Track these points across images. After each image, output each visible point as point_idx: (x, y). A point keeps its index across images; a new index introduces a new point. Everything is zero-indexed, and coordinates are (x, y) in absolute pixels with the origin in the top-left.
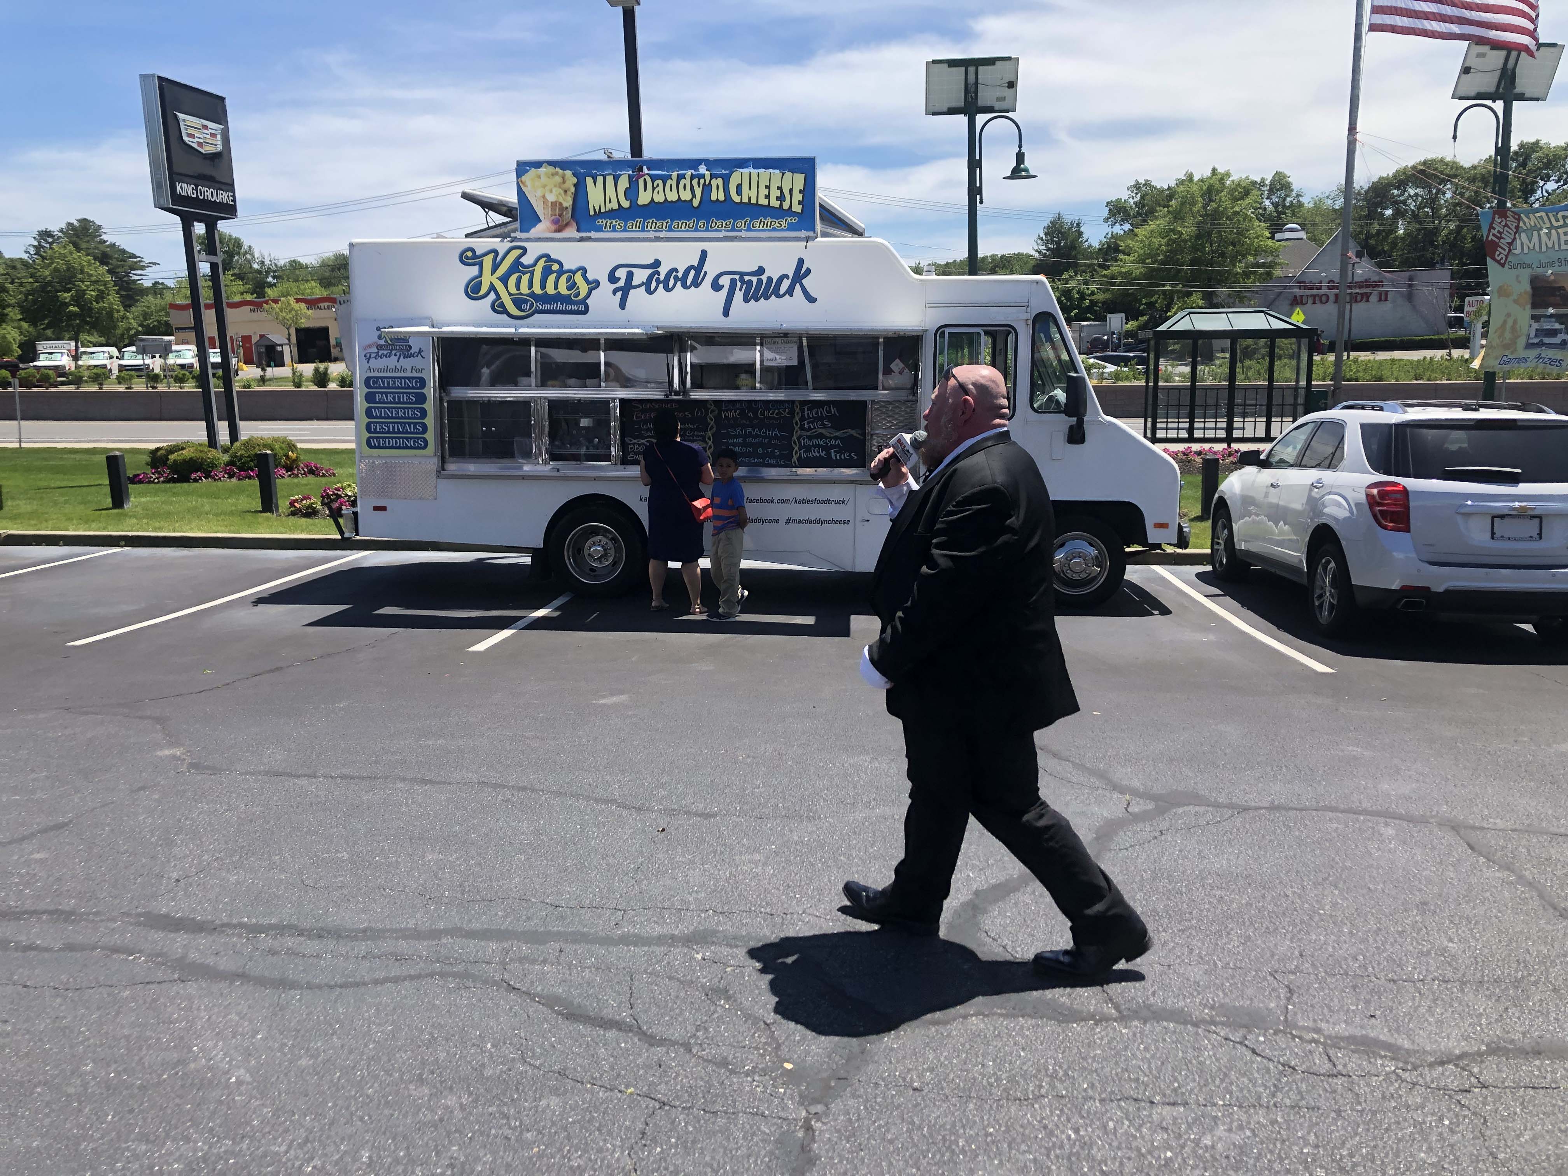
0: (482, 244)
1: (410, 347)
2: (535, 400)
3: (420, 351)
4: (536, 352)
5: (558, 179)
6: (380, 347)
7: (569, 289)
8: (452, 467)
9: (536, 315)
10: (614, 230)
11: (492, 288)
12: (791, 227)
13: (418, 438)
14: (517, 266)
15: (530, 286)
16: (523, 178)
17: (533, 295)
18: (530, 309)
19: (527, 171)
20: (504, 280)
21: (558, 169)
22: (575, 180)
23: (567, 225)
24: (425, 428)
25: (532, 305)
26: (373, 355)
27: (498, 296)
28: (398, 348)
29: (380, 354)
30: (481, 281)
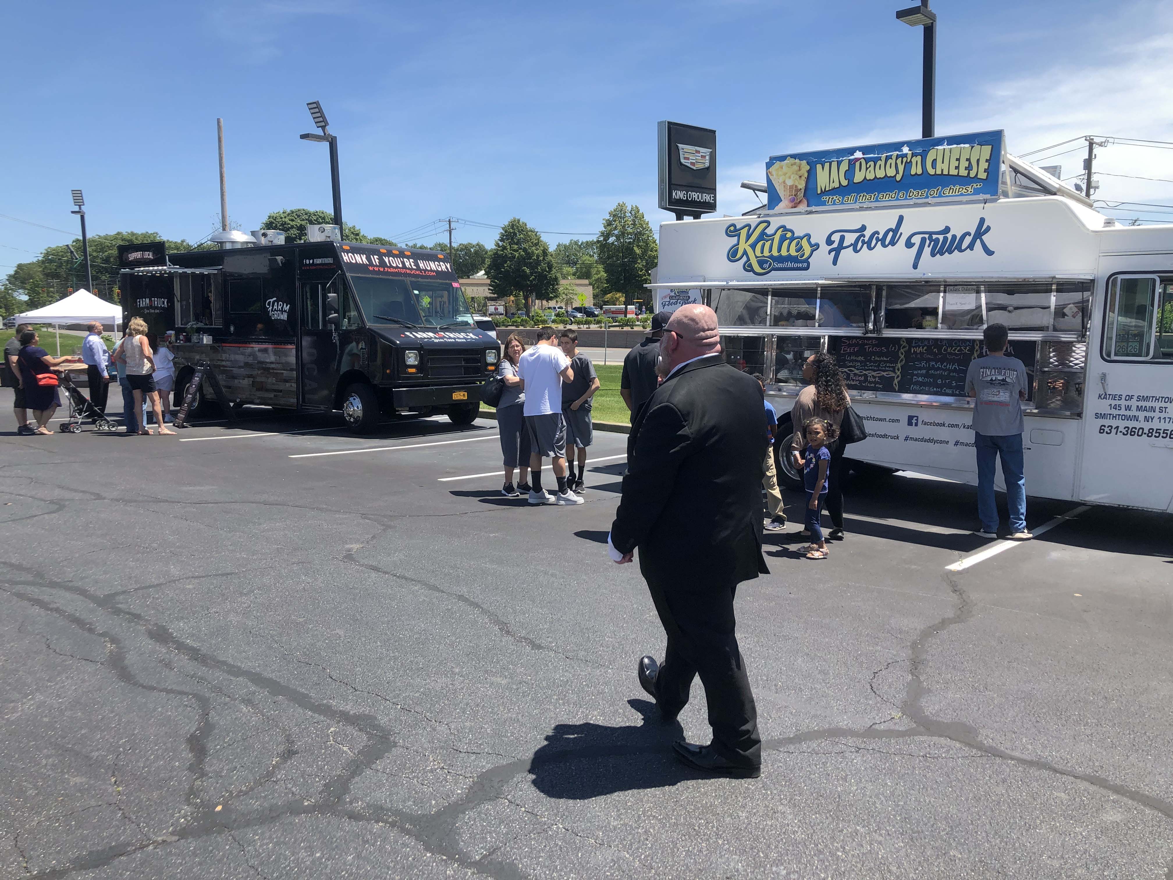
0: (740, 221)
1: (688, 297)
2: (768, 336)
3: (695, 300)
4: (772, 299)
5: (796, 168)
6: (671, 297)
7: (797, 251)
9: (773, 272)
10: (834, 204)
12: (977, 192)
15: (770, 250)
16: (771, 168)
17: (771, 257)
18: (769, 267)
19: (775, 164)
20: (753, 246)
21: (797, 161)
22: (808, 168)
23: (800, 202)
25: (770, 264)
26: (667, 303)
27: (748, 259)
28: (682, 298)
29: (671, 302)
30: (738, 248)
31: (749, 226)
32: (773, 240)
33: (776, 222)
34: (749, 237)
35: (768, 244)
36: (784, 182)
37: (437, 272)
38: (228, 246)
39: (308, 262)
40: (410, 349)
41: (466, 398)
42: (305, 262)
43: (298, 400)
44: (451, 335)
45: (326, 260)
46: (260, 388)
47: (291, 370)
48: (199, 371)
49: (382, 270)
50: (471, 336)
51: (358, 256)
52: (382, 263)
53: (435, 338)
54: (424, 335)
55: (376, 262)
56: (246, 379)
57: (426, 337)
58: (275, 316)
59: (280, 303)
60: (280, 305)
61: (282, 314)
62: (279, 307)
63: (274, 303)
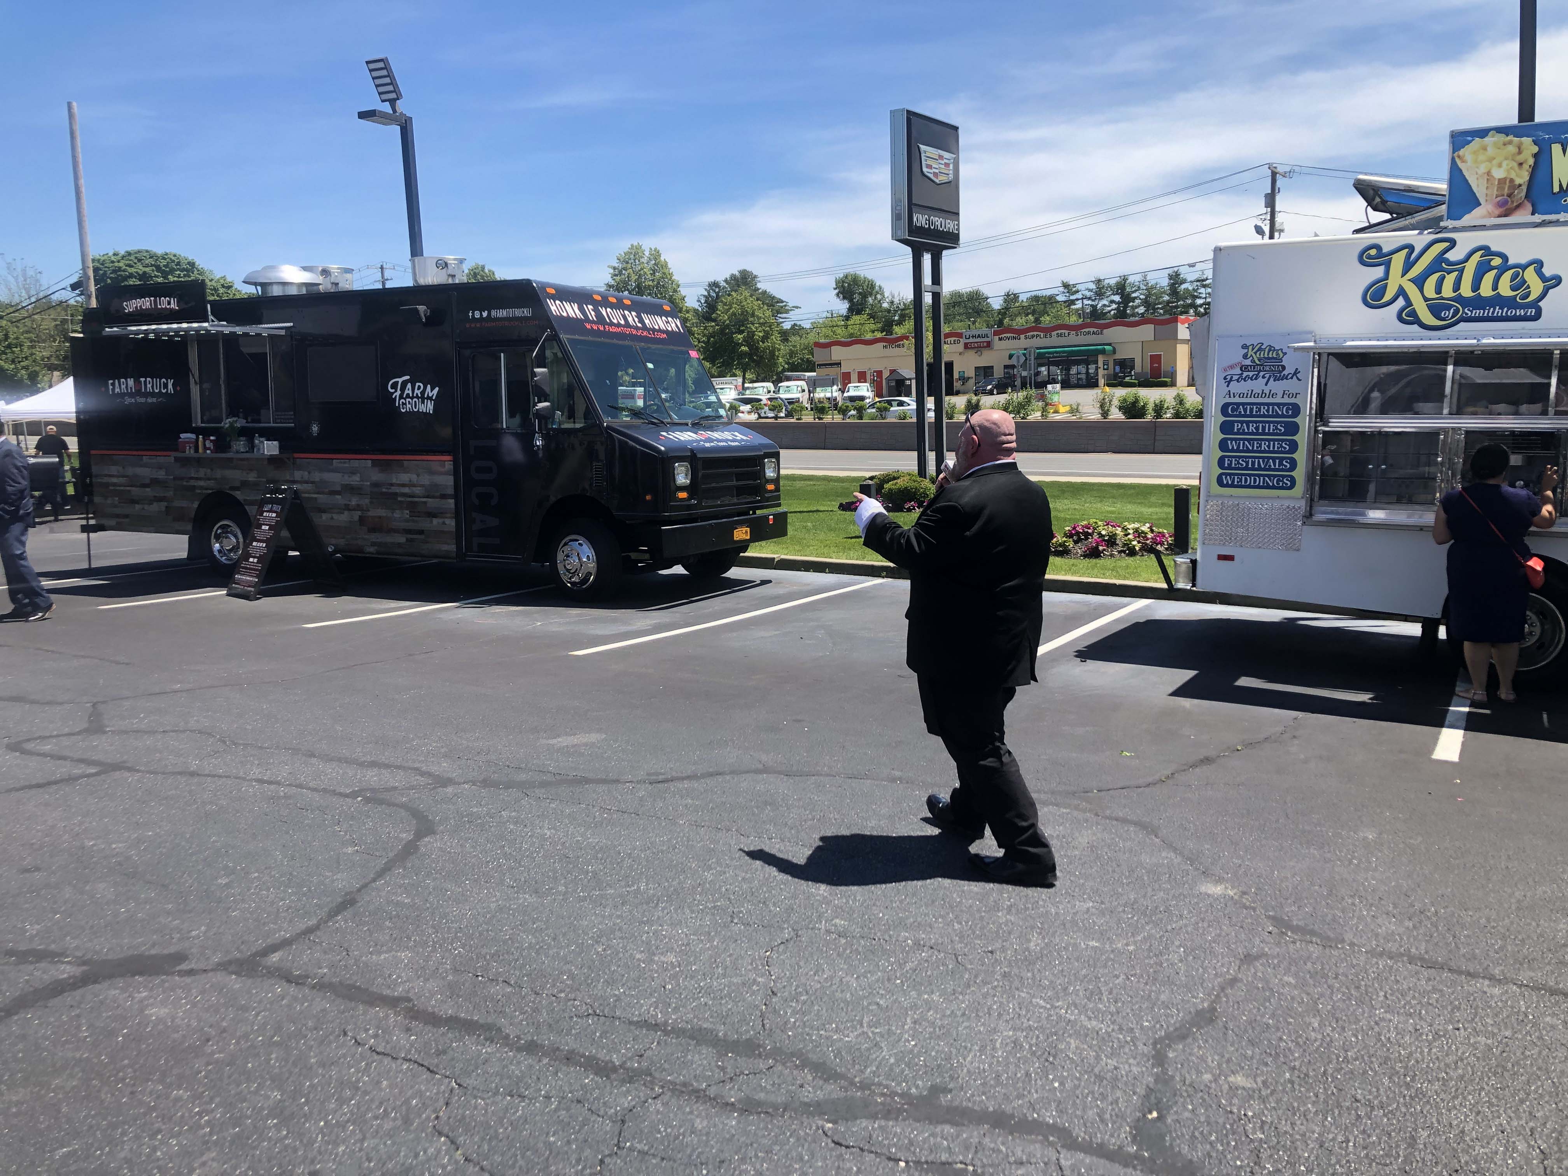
0: (1389, 239)
1: (1284, 368)
2: (1445, 430)
3: (1296, 372)
4: (1454, 369)
5: (1511, 150)
6: (1244, 368)
7: (1513, 289)
8: (1324, 512)
9: (1462, 325)
11: (1401, 292)
13: (1283, 476)
14: (1439, 265)
15: (1456, 288)
16: (1460, 152)
17: (1459, 299)
18: (1453, 317)
19: (1470, 144)
20: (1420, 281)
21: (1511, 137)
22: (1536, 149)
23: (1518, 207)
24: (1294, 464)
25: (1457, 311)
26: (1235, 377)
27: (1409, 303)
28: (1267, 369)
29: (1244, 376)
30: (1386, 285)
31: (1411, 248)
32: (1461, 271)
33: (1466, 242)
34: (1408, 266)
35: (1450, 279)
36: (1489, 173)
37: (665, 331)
38: (276, 291)
39: (477, 315)
40: (681, 459)
41: (748, 537)
42: (470, 314)
43: (459, 548)
44: (716, 435)
45: (518, 312)
46: (377, 527)
47: (444, 497)
48: (272, 501)
49: (602, 328)
50: (739, 437)
51: (567, 306)
52: (600, 318)
53: (702, 440)
54: (686, 436)
55: (592, 315)
56: (346, 512)
57: (690, 438)
58: (408, 406)
59: (417, 384)
60: (419, 388)
61: (423, 402)
62: (416, 391)
63: (404, 384)
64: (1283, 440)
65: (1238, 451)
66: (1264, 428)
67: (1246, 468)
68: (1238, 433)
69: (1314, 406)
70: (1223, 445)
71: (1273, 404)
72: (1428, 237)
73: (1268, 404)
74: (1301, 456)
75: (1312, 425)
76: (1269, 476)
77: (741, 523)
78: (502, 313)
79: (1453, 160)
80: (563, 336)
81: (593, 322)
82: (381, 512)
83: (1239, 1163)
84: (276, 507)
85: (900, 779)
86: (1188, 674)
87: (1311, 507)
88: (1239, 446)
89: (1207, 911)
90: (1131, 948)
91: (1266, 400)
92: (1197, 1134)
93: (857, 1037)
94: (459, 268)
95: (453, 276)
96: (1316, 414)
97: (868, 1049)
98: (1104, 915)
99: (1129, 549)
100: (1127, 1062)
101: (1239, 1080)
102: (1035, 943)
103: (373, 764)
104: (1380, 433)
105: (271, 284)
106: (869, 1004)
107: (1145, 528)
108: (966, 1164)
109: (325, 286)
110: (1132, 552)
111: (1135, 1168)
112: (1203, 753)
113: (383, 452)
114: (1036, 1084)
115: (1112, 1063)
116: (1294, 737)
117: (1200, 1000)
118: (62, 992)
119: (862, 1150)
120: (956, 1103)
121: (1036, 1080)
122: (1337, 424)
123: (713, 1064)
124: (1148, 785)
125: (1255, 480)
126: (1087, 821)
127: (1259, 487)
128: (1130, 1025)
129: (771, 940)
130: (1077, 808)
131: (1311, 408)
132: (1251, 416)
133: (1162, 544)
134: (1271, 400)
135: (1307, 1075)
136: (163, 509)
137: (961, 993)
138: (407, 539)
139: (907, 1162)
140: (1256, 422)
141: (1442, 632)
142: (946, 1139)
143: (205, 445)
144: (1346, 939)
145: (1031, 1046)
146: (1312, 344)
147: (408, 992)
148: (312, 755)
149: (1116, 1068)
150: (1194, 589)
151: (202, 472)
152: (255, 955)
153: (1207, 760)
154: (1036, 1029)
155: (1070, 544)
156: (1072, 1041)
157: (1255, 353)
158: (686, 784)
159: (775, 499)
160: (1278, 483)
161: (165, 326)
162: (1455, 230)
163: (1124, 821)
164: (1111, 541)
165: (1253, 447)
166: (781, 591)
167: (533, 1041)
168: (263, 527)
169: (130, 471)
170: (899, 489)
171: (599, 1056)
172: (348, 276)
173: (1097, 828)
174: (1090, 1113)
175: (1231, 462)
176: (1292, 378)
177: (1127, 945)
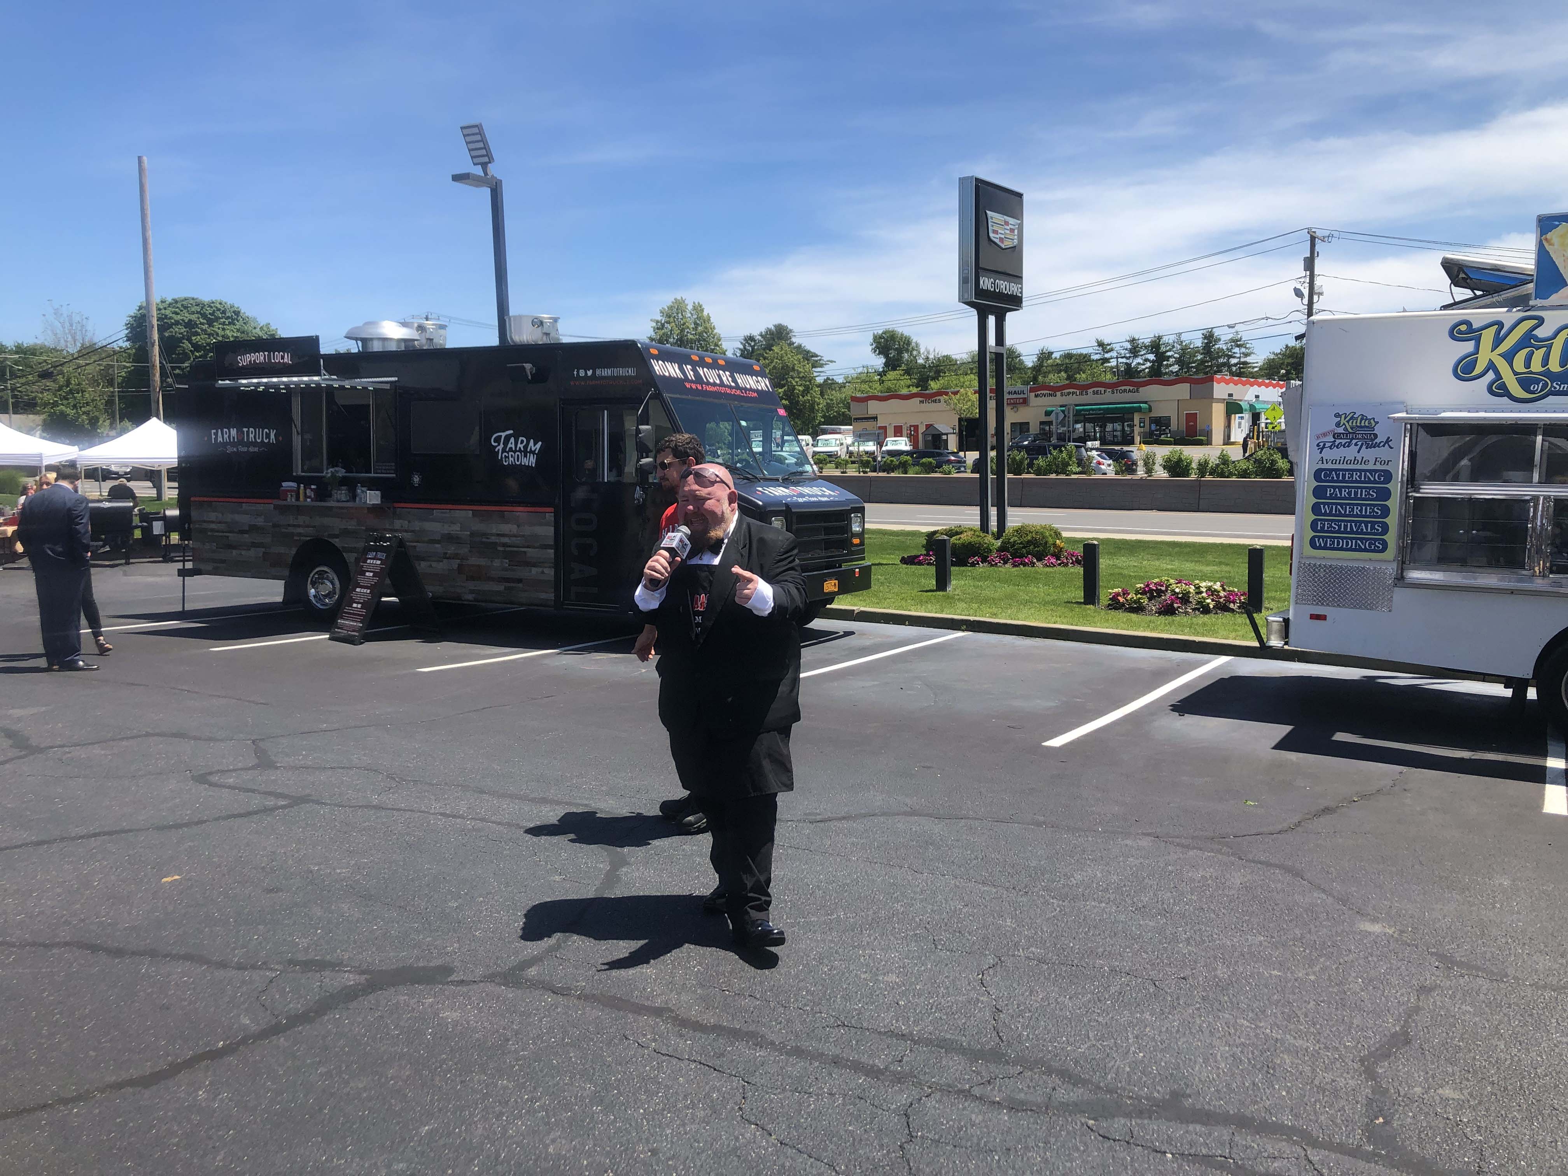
0: (1479, 315)
1: (1376, 436)
2: (1535, 498)
3: (1388, 441)
4: (1543, 440)
6: (1337, 436)
8: (1416, 575)
9: (1551, 398)
11: (1491, 366)
13: (1375, 540)
14: (1528, 341)
15: (1545, 361)
16: (1549, 235)
17: (1548, 374)
18: (1542, 390)
19: (1558, 226)
20: (1509, 357)
24: (1385, 529)
25: (1545, 385)
26: (1328, 445)
27: (1499, 376)
28: (1360, 436)
29: (1336, 443)
30: (1476, 359)
31: (1500, 325)
32: (1550, 347)
33: (1553, 320)
34: (1498, 341)
35: (1539, 355)
37: (757, 391)
38: (377, 347)
39: (582, 373)
40: (777, 513)
41: (836, 590)
42: (575, 373)
43: (557, 596)
44: (806, 490)
45: (622, 372)
46: (477, 574)
47: (546, 547)
48: (376, 549)
49: (700, 388)
50: (828, 492)
51: (668, 365)
52: (698, 379)
53: (794, 496)
54: (779, 492)
55: (691, 375)
56: (445, 561)
57: (784, 494)
58: (511, 459)
59: (521, 438)
60: (522, 442)
61: (526, 456)
62: (519, 445)
63: (507, 439)
64: (1375, 505)
65: (1330, 514)
66: (1356, 494)
67: (1339, 532)
68: (1331, 498)
69: (1405, 473)
70: (1316, 509)
71: (1365, 471)
72: (1516, 314)
73: (1360, 471)
74: (1393, 520)
75: (1404, 490)
76: (1361, 539)
77: (830, 576)
78: (607, 372)
79: (1541, 241)
80: (666, 395)
81: (692, 381)
82: (482, 562)
83: (1466, 1159)
84: (383, 555)
85: (1044, 823)
86: (1284, 730)
87: (1402, 569)
88: (1331, 510)
89: (1372, 947)
90: (1312, 978)
91: (1358, 467)
92: (1422, 1136)
93: (1089, 1048)
94: (553, 327)
95: (547, 334)
96: (1407, 480)
97: (1104, 1059)
98: (1277, 948)
99: (1203, 607)
100: (1341, 1076)
101: (1447, 1092)
102: (1222, 972)
103: (544, 801)
104: (1471, 499)
105: (372, 339)
106: (1090, 1021)
107: (1217, 586)
108: (1225, 1157)
109: (421, 343)
110: (1206, 610)
111: (1376, 1163)
112: (1323, 803)
113: (481, 502)
114: (1265, 1093)
115: (1329, 1077)
116: (1405, 790)
117: (1391, 1025)
118: (356, 997)
119: (1128, 1143)
120: (1198, 1107)
121: (1264, 1089)
122: (1432, 490)
123: (968, 1069)
124: (1279, 832)
125: (1347, 543)
126: (1233, 864)
127: (1351, 550)
128: (1334, 1044)
129: (979, 965)
130: (1219, 851)
131: (1403, 475)
132: (1344, 481)
133: (1234, 602)
134: (1363, 467)
135: (1506, 1089)
136: (261, 555)
137: (1169, 1013)
138: (506, 588)
139: (1172, 1154)
140: (1348, 487)
141: (1532, 693)
142: (1200, 1136)
143: (305, 493)
144: (1509, 974)
145: (1248, 1059)
146: (1403, 415)
147: (666, 1003)
148: (482, 792)
149: (1333, 1081)
150: (1286, 647)
151: (301, 519)
152: (513, 969)
153: (1327, 810)
154: (1249, 1045)
155: (1145, 601)
156: (1286, 1057)
157: (1348, 422)
158: (845, 824)
159: (860, 552)
160: (1370, 547)
161: (275, 380)
162: (1543, 308)
163: (1268, 864)
164: (1185, 599)
165: (1345, 512)
166: (867, 643)
167: (797, 1046)
168: (367, 574)
169: (229, 517)
170: (963, 544)
171: (862, 1060)
172: (442, 332)
173: (1245, 871)
174: (1323, 1118)
175: (1324, 525)
176: (1384, 446)
177: (1307, 974)
